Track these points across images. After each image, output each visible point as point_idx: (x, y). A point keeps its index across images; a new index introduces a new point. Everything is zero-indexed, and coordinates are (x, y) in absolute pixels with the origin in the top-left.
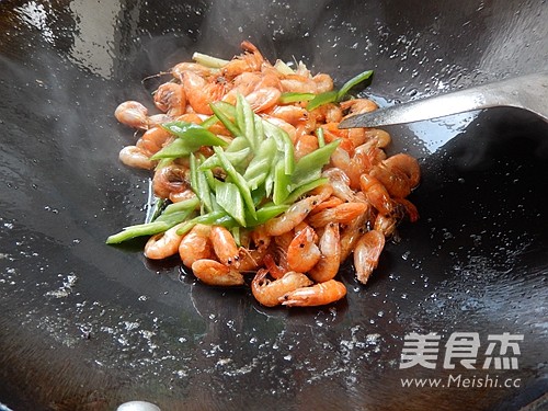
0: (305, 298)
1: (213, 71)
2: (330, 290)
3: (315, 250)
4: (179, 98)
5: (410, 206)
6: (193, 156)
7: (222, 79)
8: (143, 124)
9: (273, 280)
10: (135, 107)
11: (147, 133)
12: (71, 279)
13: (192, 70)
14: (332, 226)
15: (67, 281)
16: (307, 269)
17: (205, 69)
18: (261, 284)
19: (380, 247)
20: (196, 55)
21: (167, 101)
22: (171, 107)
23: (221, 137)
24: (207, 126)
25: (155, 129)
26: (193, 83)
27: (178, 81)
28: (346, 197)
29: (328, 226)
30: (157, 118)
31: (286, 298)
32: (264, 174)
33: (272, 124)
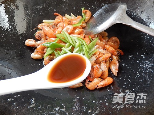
0: (103, 85)
1: (50, 24)
2: (109, 81)
3: (101, 70)
4: (43, 35)
5: (120, 51)
6: (55, 52)
7: (54, 26)
8: (36, 45)
9: (91, 82)
10: (31, 40)
11: (38, 48)
12: (33, 100)
13: (44, 26)
14: (103, 62)
15: (32, 101)
16: (100, 76)
17: (48, 24)
18: (88, 84)
19: (118, 64)
20: (44, 21)
21: (40, 36)
22: (42, 38)
23: (61, 44)
24: (56, 41)
25: (40, 46)
26: (46, 29)
27: (41, 30)
28: (104, 53)
29: (102, 62)
30: (39, 42)
31: (97, 86)
32: (79, 52)
33: (75, 37)
